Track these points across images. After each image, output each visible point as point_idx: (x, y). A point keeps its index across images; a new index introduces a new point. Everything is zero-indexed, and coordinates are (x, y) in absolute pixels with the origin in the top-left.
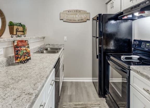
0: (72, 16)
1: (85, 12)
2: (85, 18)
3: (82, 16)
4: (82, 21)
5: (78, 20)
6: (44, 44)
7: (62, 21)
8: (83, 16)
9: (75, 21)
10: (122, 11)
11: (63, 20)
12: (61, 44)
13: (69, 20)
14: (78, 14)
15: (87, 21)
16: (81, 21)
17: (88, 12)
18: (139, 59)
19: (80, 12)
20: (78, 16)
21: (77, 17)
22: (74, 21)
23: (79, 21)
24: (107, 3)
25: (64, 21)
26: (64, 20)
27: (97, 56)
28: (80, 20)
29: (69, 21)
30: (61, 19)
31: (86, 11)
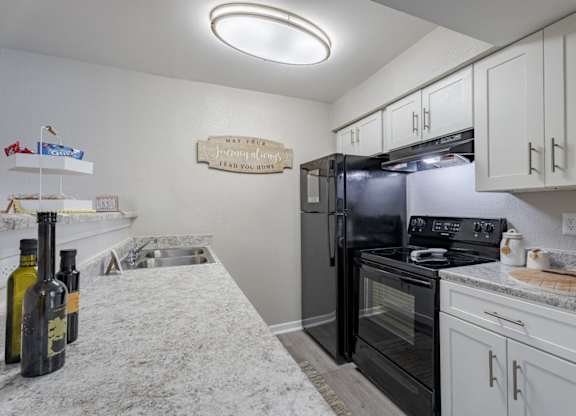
0: (239, 154)
1: (278, 147)
2: (279, 162)
3: (270, 156)
4: (271, 170)
5: (259, 167)
6: (135, 239)
7: (205, 166)
8: (274, 158)
9: (250, 170)
10: (385, 152)
11: (208, 163)
12: (203, 237)
13: (231, 166)
14: (258, 150)
15: (285, 171)
16: (267, 170)
17: (287, 146)
18: (445, 255)
19: (264, 144)
20: (259, 155)
21: (256, 158)
22: (244, 170)
23: (261, 171)
24: (336, 131)
25: (211, 168)
26: (211, 165)
27: (332, 260)
28: (263, 167)
29: (227, 168)
30: (201, 159)
31: (282, 145)
